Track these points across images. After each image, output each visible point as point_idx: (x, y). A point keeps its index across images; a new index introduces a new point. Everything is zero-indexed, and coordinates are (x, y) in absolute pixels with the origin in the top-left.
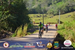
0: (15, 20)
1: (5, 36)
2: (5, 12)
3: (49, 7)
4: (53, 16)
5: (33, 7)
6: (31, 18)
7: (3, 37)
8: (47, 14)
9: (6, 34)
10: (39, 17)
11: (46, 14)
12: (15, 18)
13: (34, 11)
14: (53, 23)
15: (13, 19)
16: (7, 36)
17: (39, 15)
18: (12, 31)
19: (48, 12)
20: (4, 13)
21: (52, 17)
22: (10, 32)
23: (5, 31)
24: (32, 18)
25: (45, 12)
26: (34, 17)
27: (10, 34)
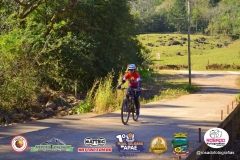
0: (88, 54)
1: (55, 109)
2: (55, 25)
3: (215, 9)
4: (228, 40)
5: (158, 9)
6: (149, 48)
7: (45, 112)
8: (208, 34)
9: (58, 102)
10: (177, 43)
11: (204, 33)
12: (91, 48)
13: (161, 23)
14: (227, 67)
15: (82, 50)
16: (60, 108)
17: (177, 36)
18: (78, 92)
19: (210, 26)
20: (52, 27)
21: (226, 44)
22: (72, 98)
23: (54, 93)
24: (154, 48)
25: (202, 25)
26: (158, 44)
27: (72, 101)
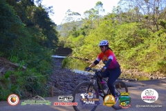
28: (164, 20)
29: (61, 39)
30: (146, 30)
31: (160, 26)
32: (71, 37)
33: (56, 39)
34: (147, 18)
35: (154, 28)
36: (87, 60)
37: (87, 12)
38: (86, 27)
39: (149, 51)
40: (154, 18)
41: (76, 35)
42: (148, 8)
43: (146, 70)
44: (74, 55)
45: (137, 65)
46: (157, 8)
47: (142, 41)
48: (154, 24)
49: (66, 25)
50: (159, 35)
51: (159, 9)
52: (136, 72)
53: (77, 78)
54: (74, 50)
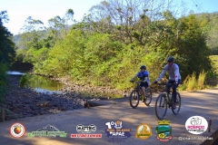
28: (137, 32)
29: (19, 52)
30: (118, 42)
31: (134, 38)
32: (31, 49)
33: (13, 52)
34: (119, 29)
35: (127, 40)
36: (52, 77)
37: (51, 20)
38: (51, 38)
39: (122, 66)
40: (127, 29)
41: (38, 47)
42: (121, 17)
43: (119, 87)
44: (35, 72)
45: (110, 81)
46: (131, 18)
47: (114, 55)
48: (128, 35)
49: (24, 35)
50: (132, 48)
51: (133, 20)
52: (108, 90)
53: (39, 99)
54: (36, 65)
